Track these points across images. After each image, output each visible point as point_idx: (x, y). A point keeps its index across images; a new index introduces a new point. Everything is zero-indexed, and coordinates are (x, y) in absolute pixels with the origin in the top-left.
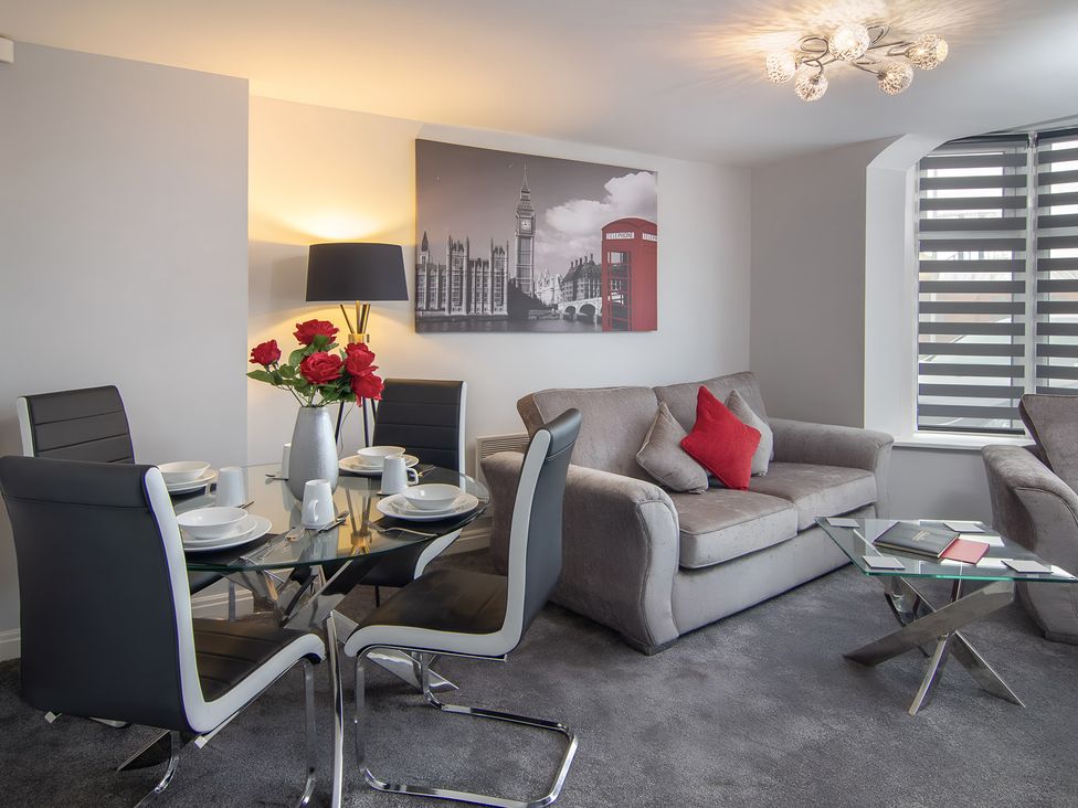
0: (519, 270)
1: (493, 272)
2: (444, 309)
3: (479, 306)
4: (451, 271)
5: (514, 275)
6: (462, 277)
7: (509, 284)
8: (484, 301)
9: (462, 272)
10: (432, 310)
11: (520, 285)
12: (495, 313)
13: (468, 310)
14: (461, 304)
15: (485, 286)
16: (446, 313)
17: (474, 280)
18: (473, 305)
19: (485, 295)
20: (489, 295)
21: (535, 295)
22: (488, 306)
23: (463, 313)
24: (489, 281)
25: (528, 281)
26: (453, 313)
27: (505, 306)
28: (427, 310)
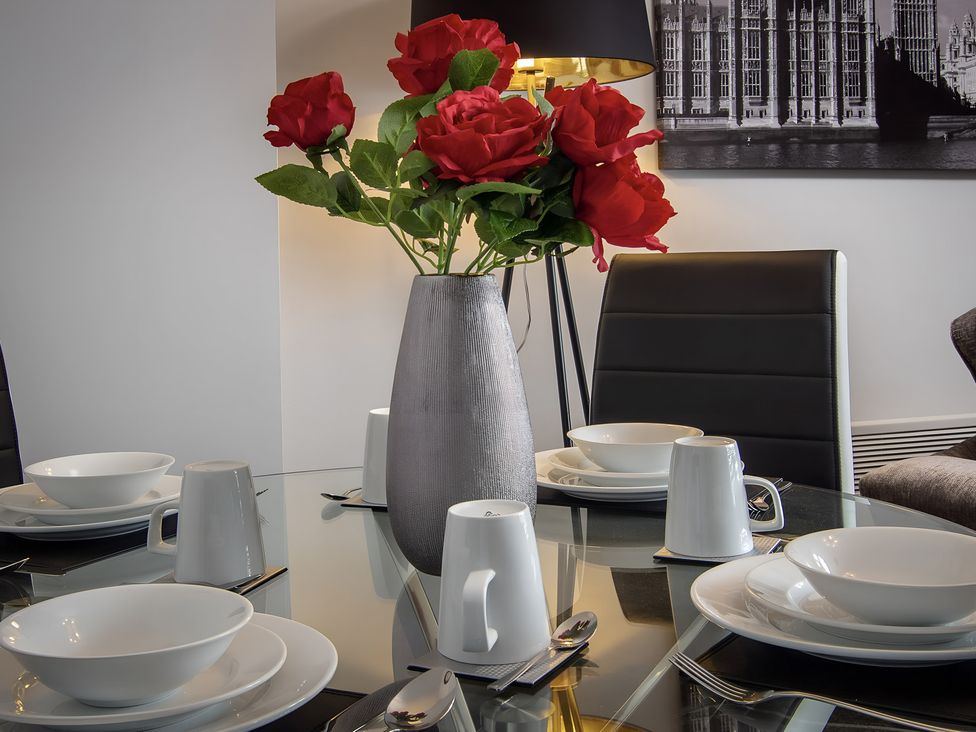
0: (901, 19)
1: (838, 25)
2: (725, 114)
3: (809, 105)
4: (738, 21)
5: (888, 28)
6: (765, 36)
7: (878, 50)
8: (820, 92)
9: (765, 24)
10: (698, 115)
11: (905, 54)
12: (847, 123)
13: (783, 115)
14: (764, 101)
15: (820, 54)
16: (731, 123)
17: (794, 43)
18: (793, 105)
19: (820, 79)
20: (831, 81)
21: (941, 81)
22: (831, 107)
23: (772, 122)
24: (831, 44)
25: (925, 43)
26: (747, 123)
27: (870, 107)
28: (687, 113)
